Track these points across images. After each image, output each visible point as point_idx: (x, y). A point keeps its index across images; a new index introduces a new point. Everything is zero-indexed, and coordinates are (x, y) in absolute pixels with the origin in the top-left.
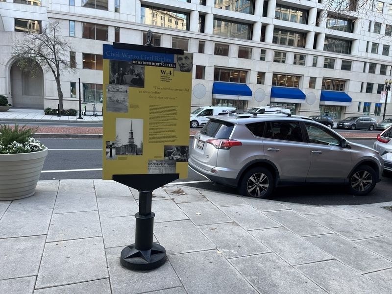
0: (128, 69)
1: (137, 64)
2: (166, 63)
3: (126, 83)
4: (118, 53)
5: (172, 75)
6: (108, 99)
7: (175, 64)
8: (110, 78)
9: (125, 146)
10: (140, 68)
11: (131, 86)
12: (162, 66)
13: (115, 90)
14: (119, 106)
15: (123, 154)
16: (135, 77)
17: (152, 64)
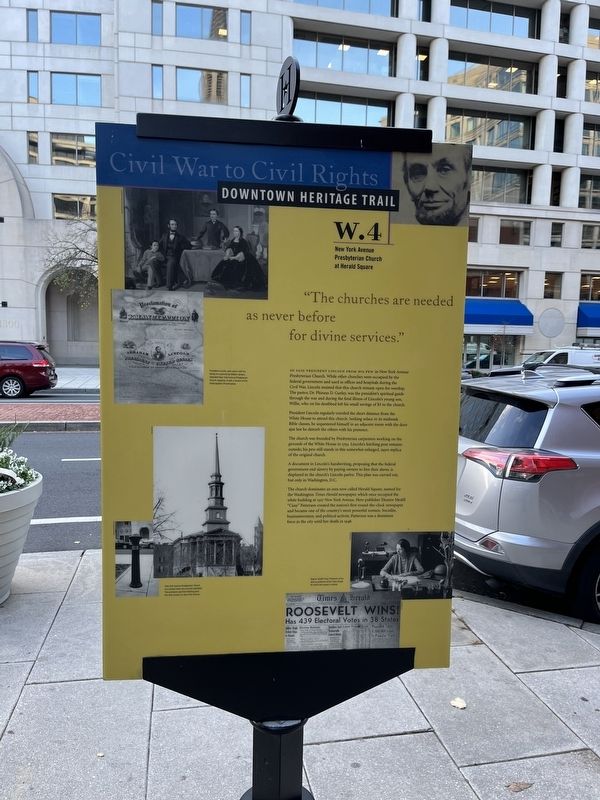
0: (200, 223)
1: (239, 201)
2: (359, 192)
3: (194, 283)
4: (157, 160)
5: (383, 239)
6: (121, 350)
7: (396, 194)
8: (128, 265)
9: (193, 540)
10: (250, 219)
11: (212, 293)
12: (343, 206)
13: (150, 312)
14: (167, 376)
15: (184, 572)
16: (228, 254)
17: (297, 197)
